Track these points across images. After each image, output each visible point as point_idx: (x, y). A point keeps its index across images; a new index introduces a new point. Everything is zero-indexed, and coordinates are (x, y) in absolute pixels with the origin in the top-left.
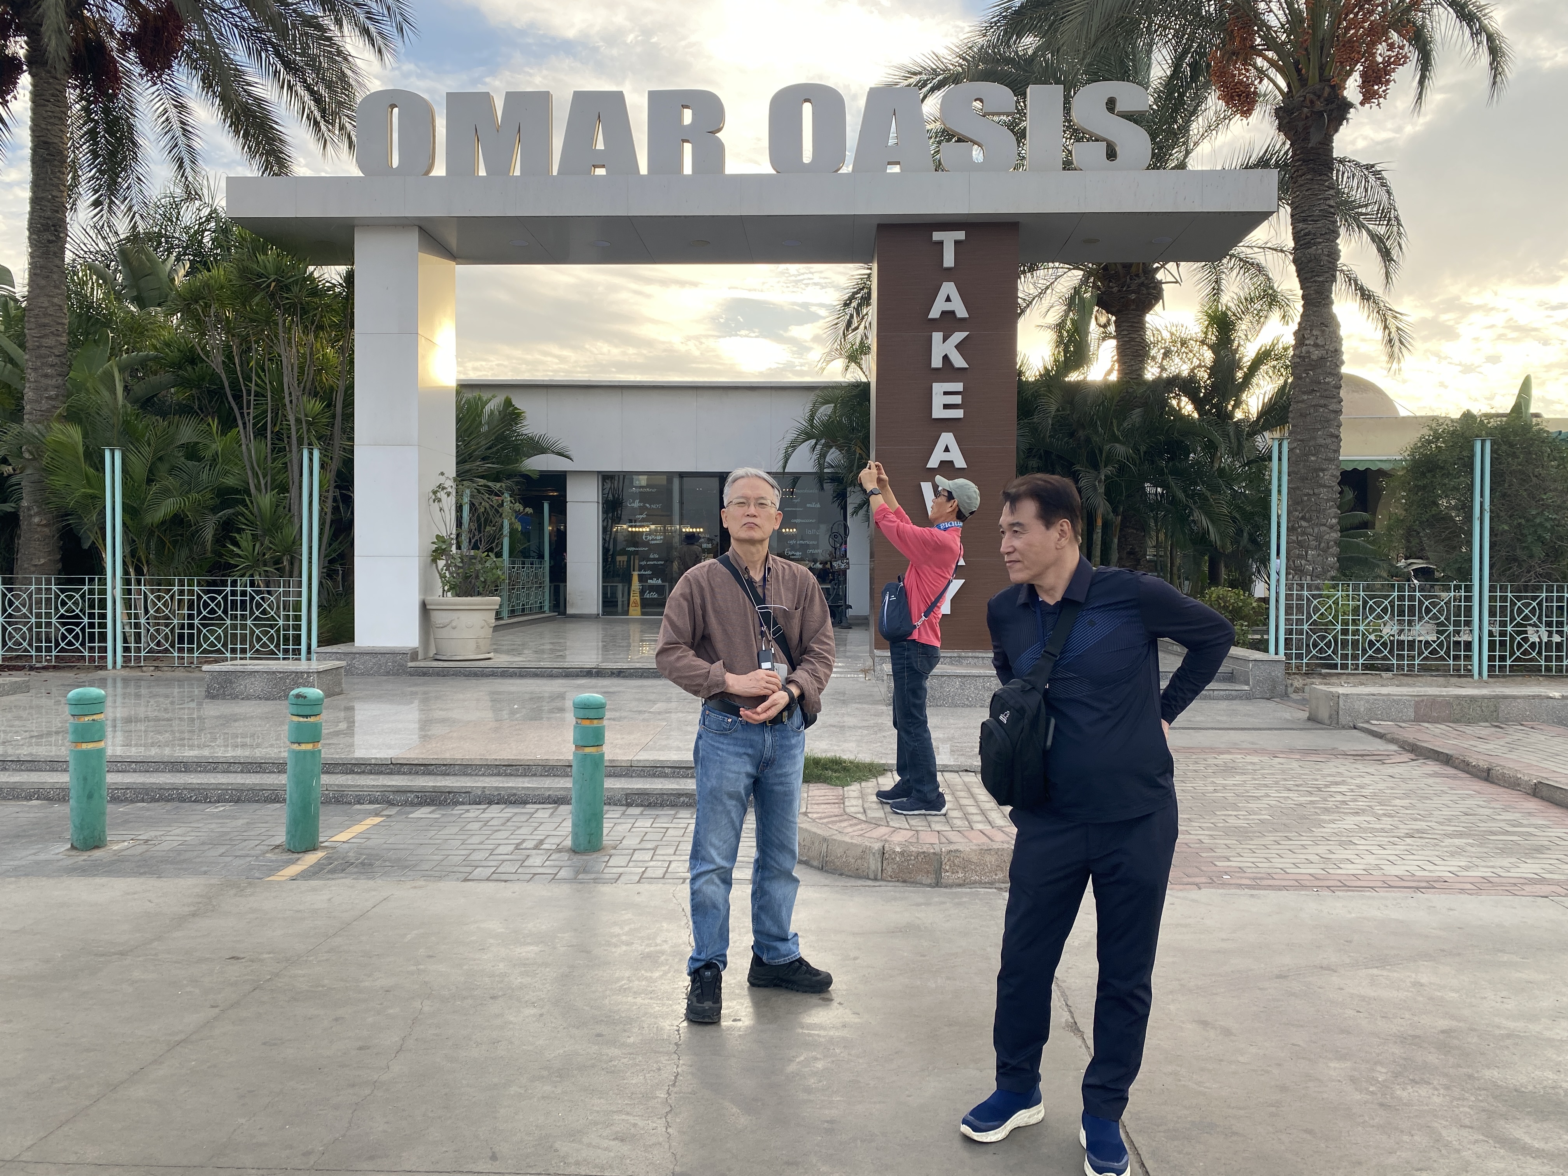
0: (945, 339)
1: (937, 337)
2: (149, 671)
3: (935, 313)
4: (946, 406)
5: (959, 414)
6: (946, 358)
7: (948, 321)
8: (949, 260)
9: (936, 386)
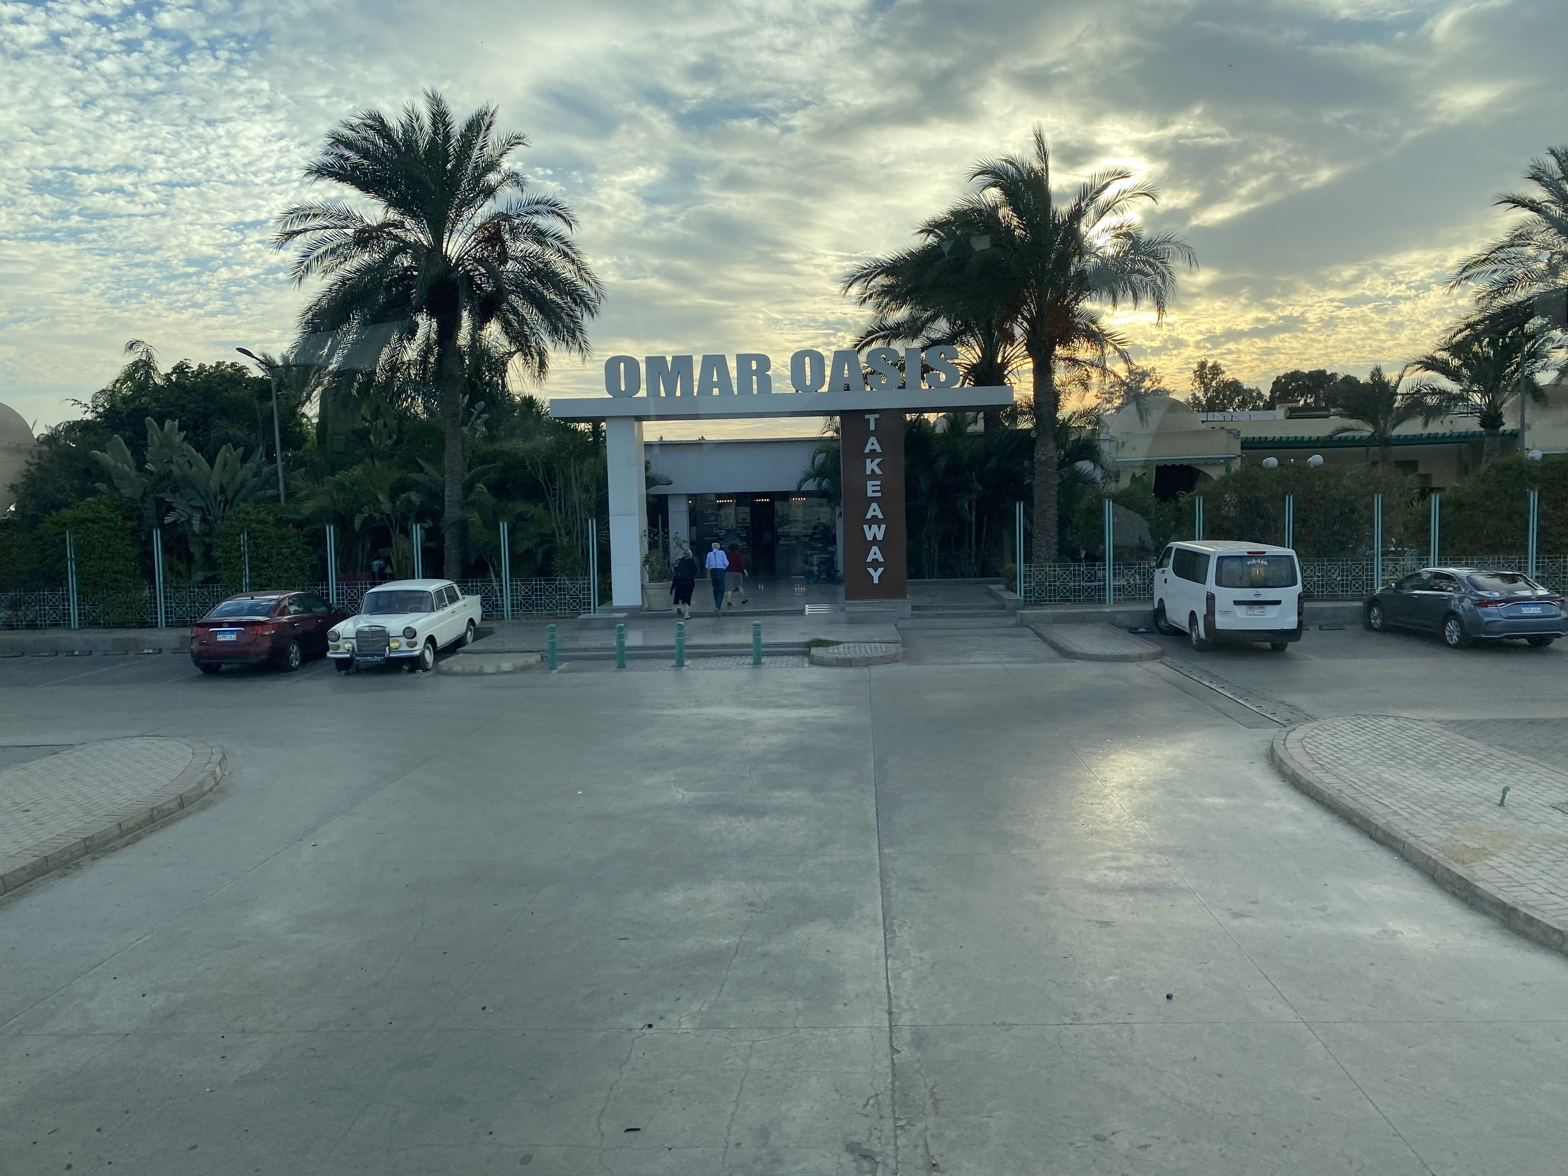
0: (872, 462)
1: (868, 461)
2: (523, 621)
3: (867, 450)
4: (873, 491)
5: (879, 494)
6: (873, 470)
7: (873, 454)
8: (872, 427)
9: (869, 483)
